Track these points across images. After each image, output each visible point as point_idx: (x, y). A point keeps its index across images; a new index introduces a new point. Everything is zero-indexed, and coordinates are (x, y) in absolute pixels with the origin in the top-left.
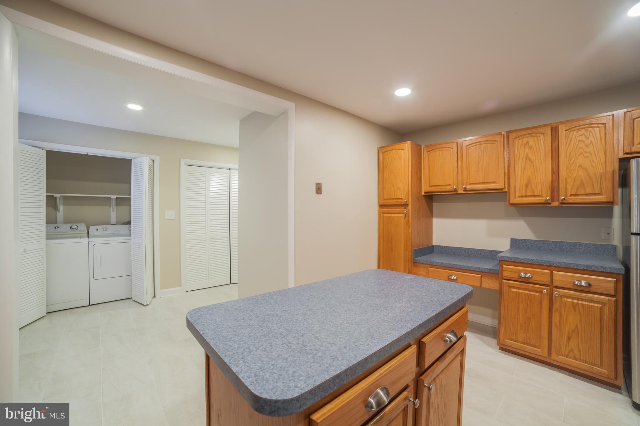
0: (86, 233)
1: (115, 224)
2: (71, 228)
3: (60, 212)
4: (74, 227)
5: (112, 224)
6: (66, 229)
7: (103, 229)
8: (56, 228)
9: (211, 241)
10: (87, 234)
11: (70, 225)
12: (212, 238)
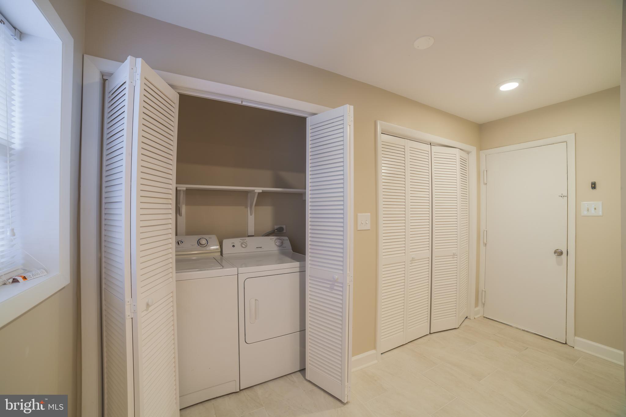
0: (218, 252)
1: (253, 234)
2: (199, 243)
3: (181, 216)
4: (203, 242)
5: (249, 236)
6: (192, 245)
7: (242, 244)
8: (179, 244)
9: (411, 265)
10: (219, 254)
11: (197, 237)
12: (413, 259)
